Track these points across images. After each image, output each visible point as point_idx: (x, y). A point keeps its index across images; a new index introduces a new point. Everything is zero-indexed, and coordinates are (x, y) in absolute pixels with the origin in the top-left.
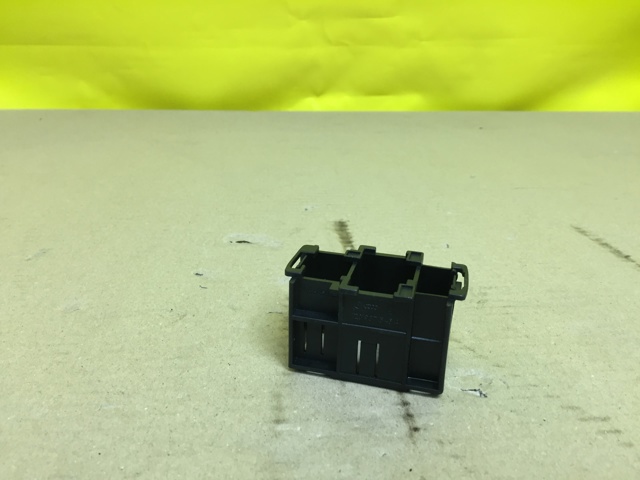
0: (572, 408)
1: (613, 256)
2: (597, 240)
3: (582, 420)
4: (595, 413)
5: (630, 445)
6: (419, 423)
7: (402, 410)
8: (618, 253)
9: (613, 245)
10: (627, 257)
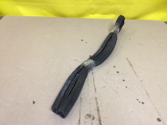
0: (114, 90)
1: (130, 65)
2: (129, 61)
3: (114, 91)
4: (116, 91)
5: (118, 95)
6: (96, 91)
7: (95, 89)
8: (131, 64)
9: (131, 63)
10: (132, 65)
